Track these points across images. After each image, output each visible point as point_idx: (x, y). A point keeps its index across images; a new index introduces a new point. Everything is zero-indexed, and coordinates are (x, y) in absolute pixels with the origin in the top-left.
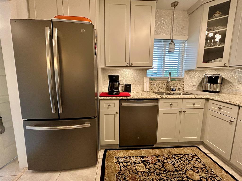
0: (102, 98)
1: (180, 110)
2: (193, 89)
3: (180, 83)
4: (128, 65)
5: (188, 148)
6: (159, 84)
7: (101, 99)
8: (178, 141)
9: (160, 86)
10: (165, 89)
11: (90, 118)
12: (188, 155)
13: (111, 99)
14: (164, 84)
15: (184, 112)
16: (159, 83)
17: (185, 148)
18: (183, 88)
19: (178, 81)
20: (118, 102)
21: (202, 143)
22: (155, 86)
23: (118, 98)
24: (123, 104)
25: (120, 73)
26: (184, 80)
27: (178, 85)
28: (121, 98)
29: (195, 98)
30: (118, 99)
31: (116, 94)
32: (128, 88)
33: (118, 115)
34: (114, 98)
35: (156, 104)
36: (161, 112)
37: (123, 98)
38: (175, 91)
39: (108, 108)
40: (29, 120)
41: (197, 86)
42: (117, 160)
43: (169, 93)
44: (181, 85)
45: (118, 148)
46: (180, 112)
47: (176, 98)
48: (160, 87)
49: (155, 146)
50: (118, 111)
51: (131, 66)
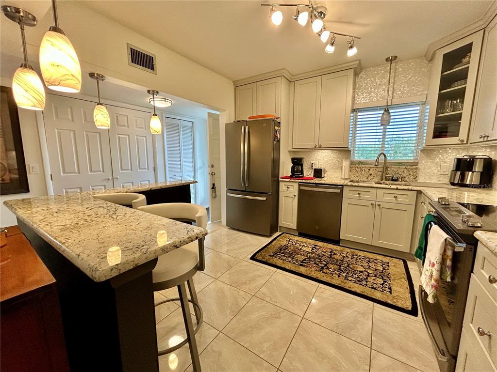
0: (282, 179)
1: (374, 203)
2: (439, 181)
3: (410, 170)
4: (317, 147)
6: (369, 170)
7: (281, 181)
8: (371, 244)
9: (371, 172)
10: (379, 178)
11: (267, 193)
12: (376, 260)
13: (289, 181)
14: (377, 170)
15: (379, 205)
16: (369, 168)
17: (382, 256)
18: (415, 178)
19: (405, 167)
20: (296, 185)
22: (363, 172)
23: (296, 180)
24: (302, 188)
27: (405, 172)
28: (300, 181)
29: (397, 189)
30: (297, 182)
31: (296, 177)
32: (318, 173)
33: (296, 199)
34: (292, 180)
35: (339, 191)
36: (345, 202)
37: (302, 181)
38: (396, 181)
39: (287, 190)
44: (411, 173)
45: (297, 234)
46: (372, 204)
47: (366, 186)
48: (371, 175)
49: (341, 245)
50: (297, 194)
51: (320, 148)
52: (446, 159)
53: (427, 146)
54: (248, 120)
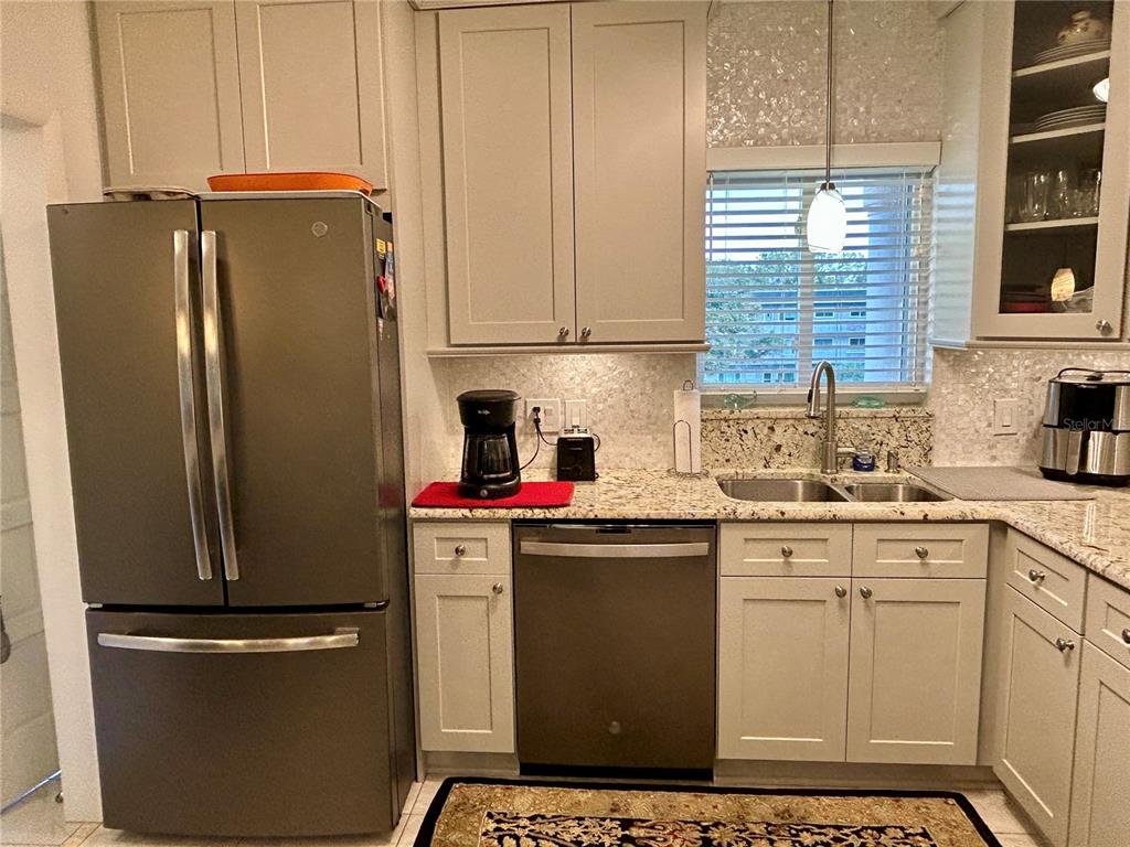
0: (423, 512)
1: (844, 584)
2: (994, 458)
3: (908, 424)
4: (571, 338)
5: (905, 800)
6: (772, 429)
7: (420, 520)
8: (842, 760)
9: (777, 438)
10: (808, 458)
11: (359, 607)
12: (881, 830)
13: (465, 520)
14: (801, 430)
15: (866, 594)
16: (769, 423)
17: (888, 801)
18: (926, 455)
19: (891, 411)
20: (501, 537)
21: (989, 780)
22: (749, 440)
23: (502, 513)
24: (530, 546)
25: (545, 370)
26: (931, 406)
27: (895, 431)
28: (518, 513)
29: (926, 520)
30: (500, 521)
31: (493, 495)
32: (576, 459)
33: (506, 601)
34: (480, 513)
35: (701, 548)
36: (730, 594)
37: (529, 514)
38: (872, 467)
39: (455, 564)
40: (108, 608)
41: (1023, 440)
42: (492, 826)
43: (829, 483)
44: (913, 436)
45: (515, 774)
46: (841, 594)
47: (811, 516)
48: (778, 448)
49: (717, 782)
50: (506, 582)
51: (585, 343)
52: (1009, 380)
53: (979, 338)
54: (206, 193)
